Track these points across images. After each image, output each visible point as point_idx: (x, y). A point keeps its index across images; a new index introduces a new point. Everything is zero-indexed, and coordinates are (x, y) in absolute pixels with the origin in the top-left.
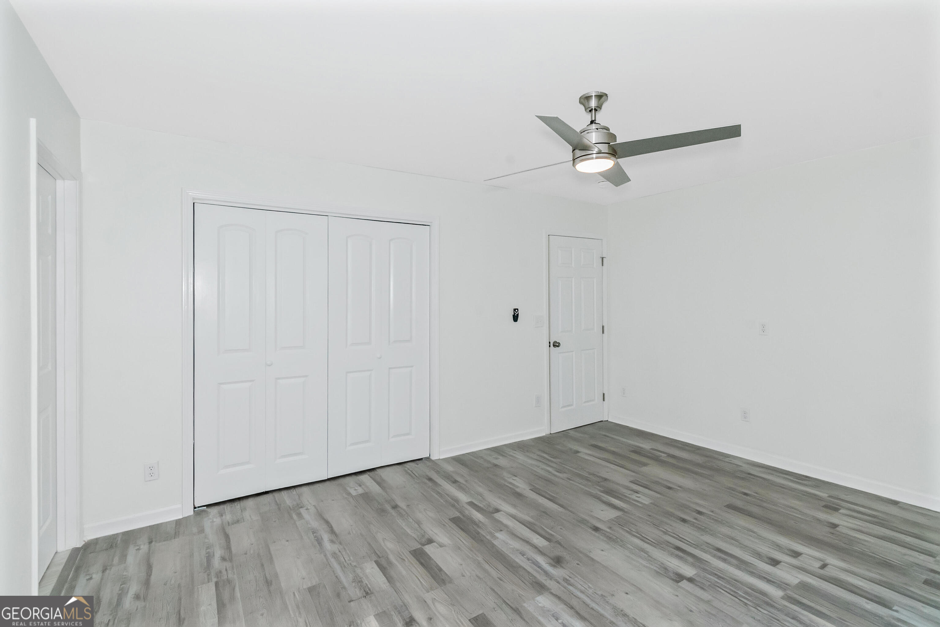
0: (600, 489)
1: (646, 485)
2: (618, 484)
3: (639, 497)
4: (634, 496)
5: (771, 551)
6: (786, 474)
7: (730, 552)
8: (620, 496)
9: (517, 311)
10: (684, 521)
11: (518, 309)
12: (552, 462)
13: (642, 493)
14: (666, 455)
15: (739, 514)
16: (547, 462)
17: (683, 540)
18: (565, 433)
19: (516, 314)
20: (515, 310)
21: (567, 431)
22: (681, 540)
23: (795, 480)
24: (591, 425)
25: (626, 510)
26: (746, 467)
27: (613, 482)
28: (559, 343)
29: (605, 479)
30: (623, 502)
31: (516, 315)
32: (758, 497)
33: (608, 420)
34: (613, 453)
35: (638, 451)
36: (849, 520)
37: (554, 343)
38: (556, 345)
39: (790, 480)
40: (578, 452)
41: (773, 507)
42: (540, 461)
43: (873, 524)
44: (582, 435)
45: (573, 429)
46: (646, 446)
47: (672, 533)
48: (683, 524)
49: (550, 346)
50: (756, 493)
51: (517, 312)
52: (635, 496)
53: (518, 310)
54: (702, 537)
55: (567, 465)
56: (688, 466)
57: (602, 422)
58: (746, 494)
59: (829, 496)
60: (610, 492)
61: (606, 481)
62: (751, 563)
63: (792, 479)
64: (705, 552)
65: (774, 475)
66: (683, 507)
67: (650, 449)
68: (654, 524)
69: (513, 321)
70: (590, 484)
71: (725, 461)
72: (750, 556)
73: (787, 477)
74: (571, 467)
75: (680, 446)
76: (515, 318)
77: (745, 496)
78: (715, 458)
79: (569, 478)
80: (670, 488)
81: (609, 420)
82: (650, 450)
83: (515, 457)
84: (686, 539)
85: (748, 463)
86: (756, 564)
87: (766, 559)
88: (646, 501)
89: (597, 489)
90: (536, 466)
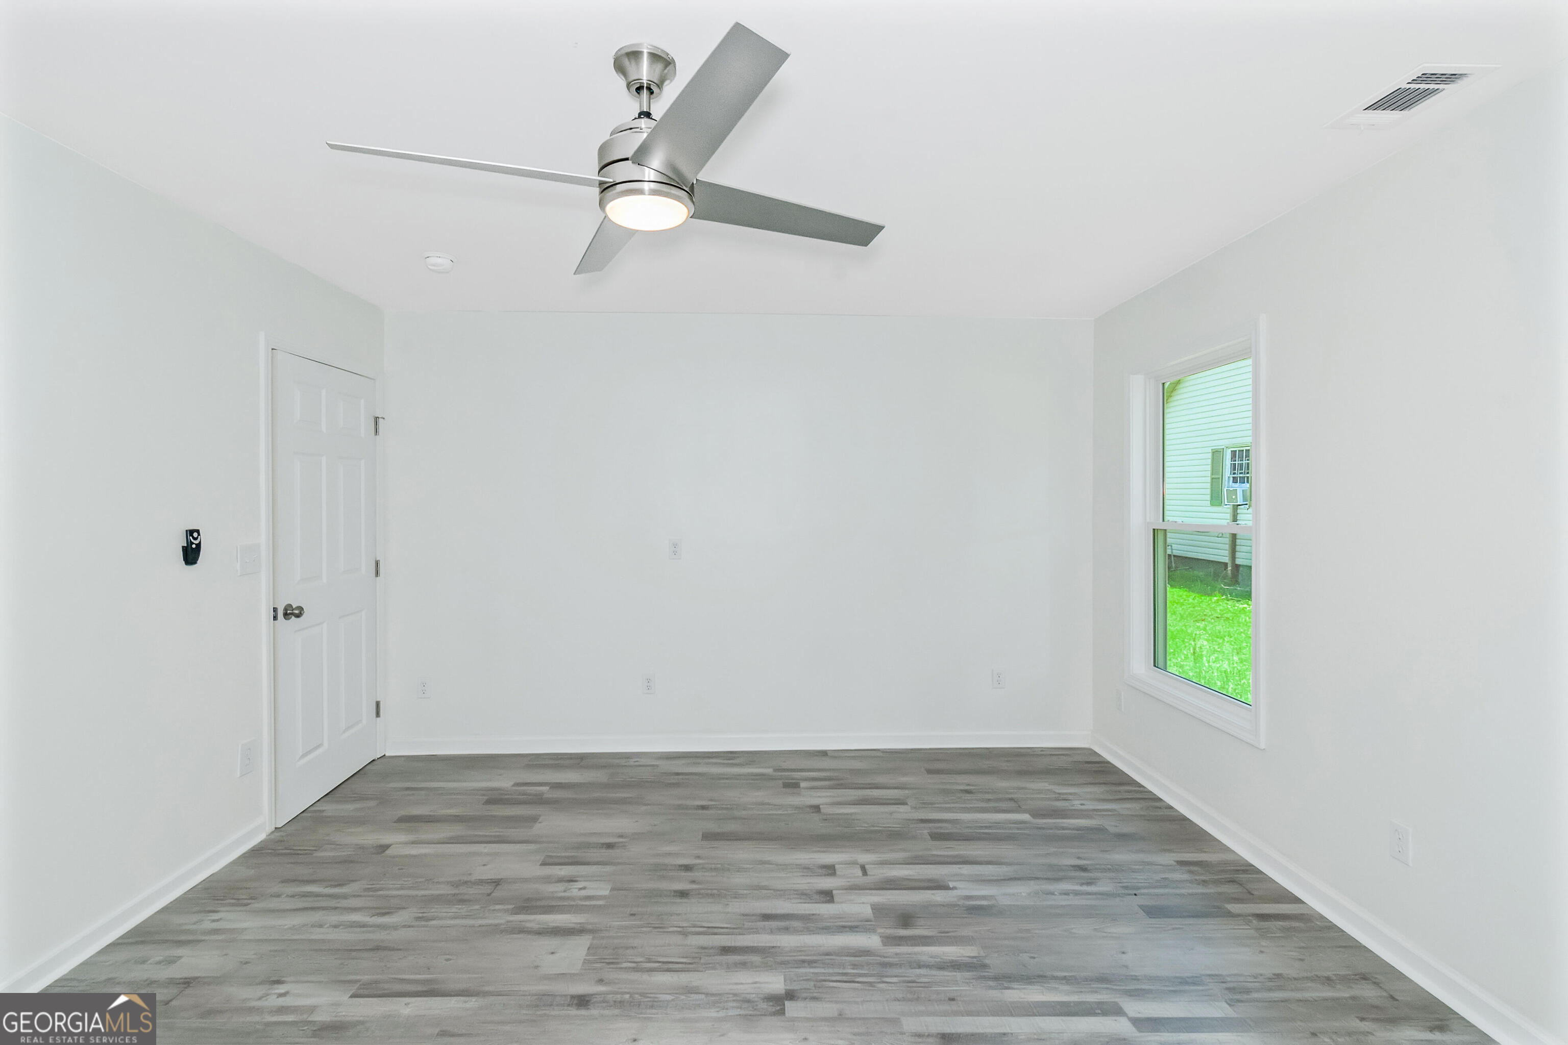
0: (506, 907)
1: (572, 857)
2: (525, 880)
3: (584, 888)
4: (574, 890)
5: (812, 881)
6: (709, 757)
7: (779, 912)
8: (554, 903)
9: (195, 535)
10: (683, 894)
11: (198, 531)
12: (345, 897)
13: (582, 876)
14: (548, 788)
15: (728, 843)
16: (333, 903)
17: (716, 930)
18: (310, 815)
19: (192, 543)
20: (191, 532)
21: (312, 809)
22: (712, 931)
23: (726, 762)
24: (357, 776)
25: (590, 927)
26: (665, 766)
27: (515, 881)
28: (301, 609)
29: (495, 882)
30: (568, 912)
31: (194, 546)
32: (719, 805)
33: (385, 755)
34: (458, 819)
35: (496, 799)
36: (819, 794)
37: (286, 609)
38: (293, 612)
39: (720, 764)
40: (384, 848)
41: (744, 812)
42: (313, 909)
43: (836, 789)
44: (358, 805)
45: (325, 799)
46: (504, 782)
47: (690, 927)
48: (686, 900)
49: (275, 618)
50: (711, 800)
51: (195, 539)
52: (577, 890)
53: (199, 534)
54: (729, 909)
55: (389, 889)
56: (597, 795)
57: (374, 762)
58: (703, 808)
59: (775, 770)
60: (527, 905)
61: (499, 884)
62: (813, 915)
63: (722, 761)
64: (756, 931)
65: (701, 764)
66: (659, 870)
67: (514, 785)
68: (655, 928)
69: (184, 562)
70: (477, 907)
71: (631, 766)
72: (801, 903)
73: (714, 760)
74: (402, 889)
75: (551, 762)
76: (191, 554)
77: (705, 812)
78: (619, 766)
79: (420, 915)
80: (610, 846)
81: (387, 754)
82: (514, 788)
83: (232, 931)
84: (717, 926)
85: (660, 758)
86: (818, 912)
87: (817, 897)
88: (603, 890)
89: (499, 910)
90: (313, 926)
